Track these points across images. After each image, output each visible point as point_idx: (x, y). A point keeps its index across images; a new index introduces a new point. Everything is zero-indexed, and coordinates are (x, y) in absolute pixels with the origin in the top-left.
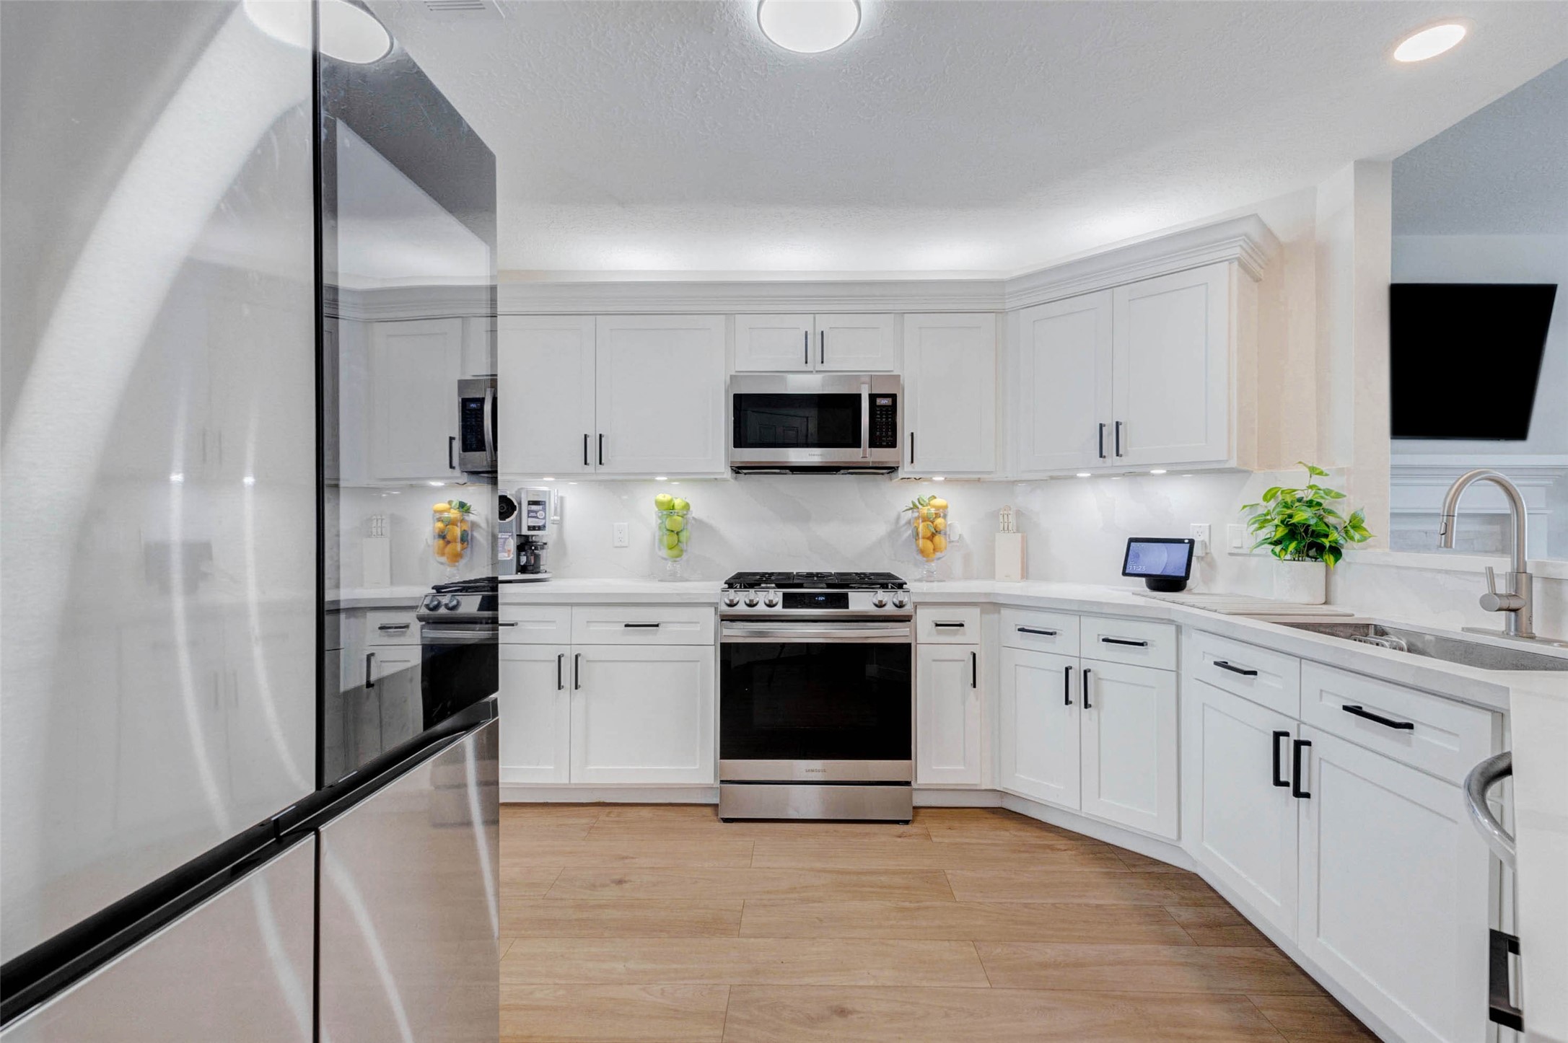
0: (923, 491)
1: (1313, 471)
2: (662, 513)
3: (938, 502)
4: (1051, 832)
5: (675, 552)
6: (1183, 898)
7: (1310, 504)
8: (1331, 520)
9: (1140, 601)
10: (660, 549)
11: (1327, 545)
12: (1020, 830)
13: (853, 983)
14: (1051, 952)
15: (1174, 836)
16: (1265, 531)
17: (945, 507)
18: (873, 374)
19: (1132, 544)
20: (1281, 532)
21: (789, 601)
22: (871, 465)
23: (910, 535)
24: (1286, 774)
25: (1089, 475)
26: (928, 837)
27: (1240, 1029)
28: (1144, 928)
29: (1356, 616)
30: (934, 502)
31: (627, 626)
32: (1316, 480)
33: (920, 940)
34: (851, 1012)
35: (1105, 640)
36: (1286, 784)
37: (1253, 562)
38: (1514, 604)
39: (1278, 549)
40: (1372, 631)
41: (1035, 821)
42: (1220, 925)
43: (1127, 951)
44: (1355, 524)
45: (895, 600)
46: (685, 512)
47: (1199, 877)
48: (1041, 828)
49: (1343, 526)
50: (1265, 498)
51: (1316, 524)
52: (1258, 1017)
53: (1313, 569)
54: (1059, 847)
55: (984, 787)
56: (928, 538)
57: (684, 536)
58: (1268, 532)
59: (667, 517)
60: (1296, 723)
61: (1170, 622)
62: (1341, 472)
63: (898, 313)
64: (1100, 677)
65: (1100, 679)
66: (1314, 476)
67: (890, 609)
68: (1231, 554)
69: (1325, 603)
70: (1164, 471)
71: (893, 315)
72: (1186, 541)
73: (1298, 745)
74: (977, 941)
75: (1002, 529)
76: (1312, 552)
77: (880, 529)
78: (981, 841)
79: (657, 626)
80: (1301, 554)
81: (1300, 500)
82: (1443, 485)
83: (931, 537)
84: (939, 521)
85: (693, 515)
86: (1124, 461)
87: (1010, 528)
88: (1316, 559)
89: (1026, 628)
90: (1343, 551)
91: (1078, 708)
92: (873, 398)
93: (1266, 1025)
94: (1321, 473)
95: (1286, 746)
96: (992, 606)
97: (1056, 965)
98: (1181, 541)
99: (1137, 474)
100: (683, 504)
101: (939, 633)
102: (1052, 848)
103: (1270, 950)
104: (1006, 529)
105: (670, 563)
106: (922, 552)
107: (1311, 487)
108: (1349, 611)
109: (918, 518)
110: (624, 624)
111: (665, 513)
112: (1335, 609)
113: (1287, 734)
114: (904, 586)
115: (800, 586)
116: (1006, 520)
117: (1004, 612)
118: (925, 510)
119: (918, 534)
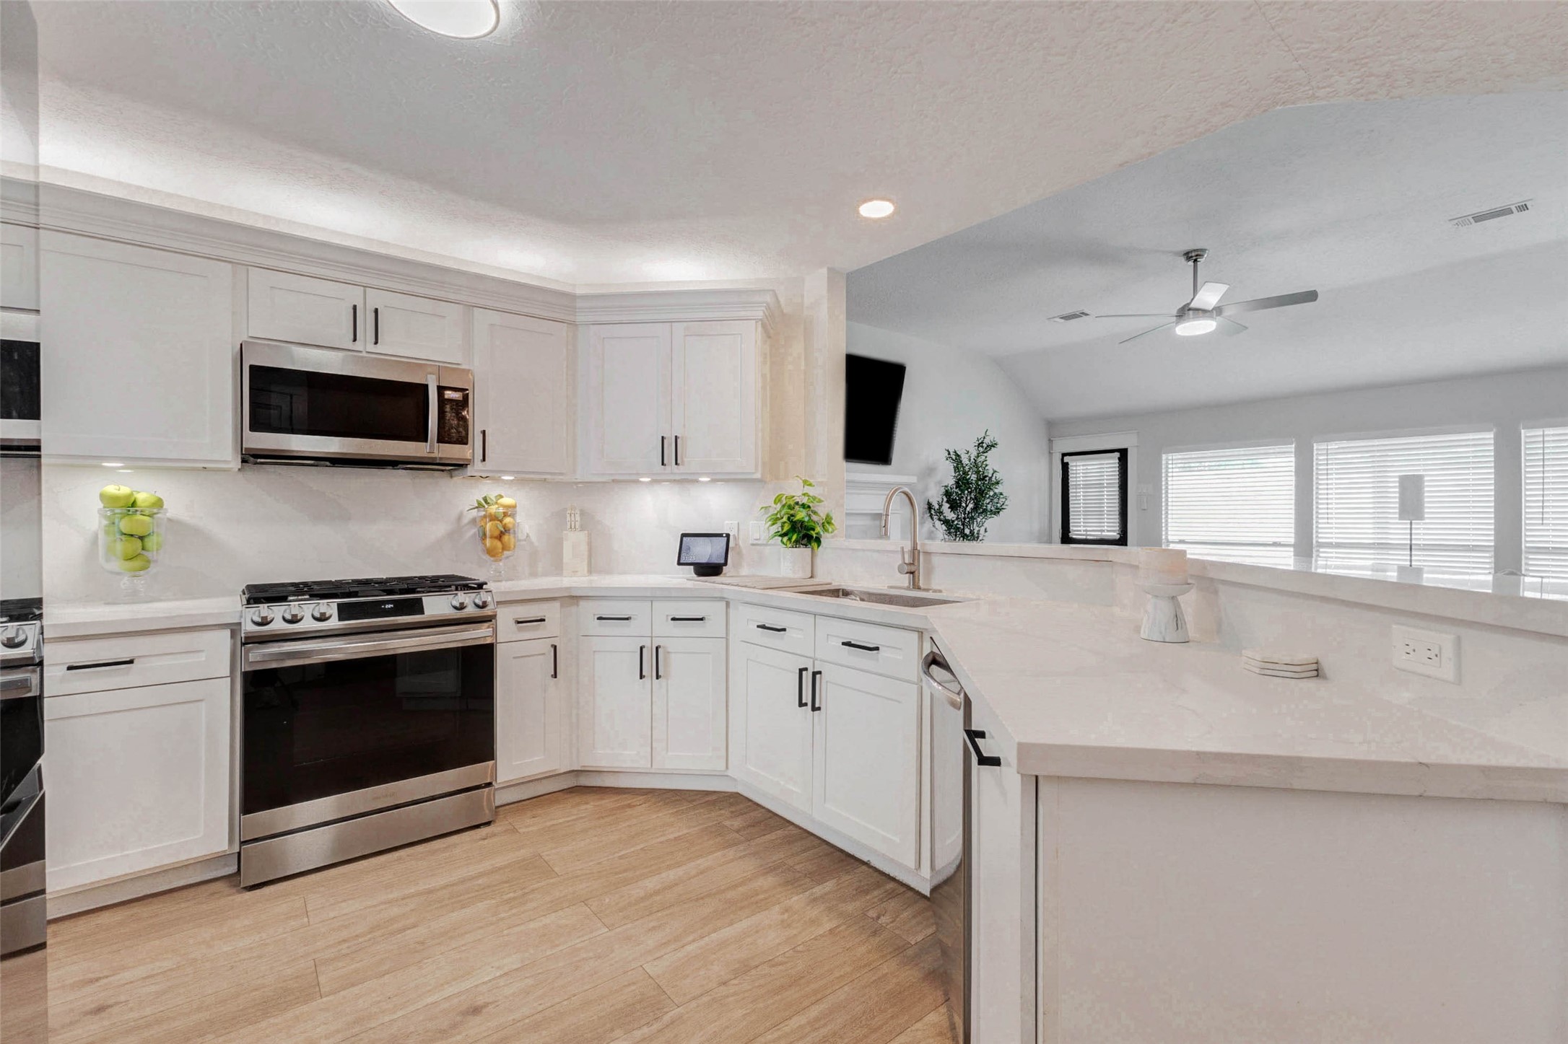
0: (490, 490)
1: (805, 482)
2: (113, 511)
3: (507, 501)
4: (625, 793)
5: (136, 563)
6: (732, 812)
7: (803, 506)
8: (815, 518)
9: (690, 584)
10: (107, 560)
11: (814, 536)
12: (602, 799)
13: (480, 982)
14: (651, 884)
15: (723, 768)
16: (775, 526)
17: (514, 507)
18: (441, 364)
19: (685, 539)
20: (787, 528)
21: (344, 612)
22: (438, 461)
23: (475, 534)
24: (807, 698)
25: (650, 479)
26: (515, 831)
27: (787, 883)
28: (711, 842)
29: (833, 584)
30: (502, 501)
31: (70, 668)
32: (807, 489)
33: (535, 919)
34: (486, 1005)
35: (673, 619)
36: (806, 704)
37: (767, 550)
38: (913, 568)
39: (785, 539)
40: (841, 593)
41: (608, 790)
42: (759, 822)
43: (703, 863)
44: (829, 520)
45: (477, 601)
46: (155, 511)
47: (739, 794)
48: (617, 793)
49: (821, 522)
50: (775, 503)
51: (808, 522)
52: (793, 872)
53: (804, 552)
54: (635, 804)
55: (562, 771)
56: (496, 538)
57: (151, 542)
58: (777, 527)
59: (121, 518)
60: (812, 660)
61: (722, 599)
62: (821, 484)
63: (465, 305)
64: (670, 650)
65: (669, 652)
66: (806, 487)
67: (470, 611)
68: (753, 545)
69: (812, 577)
70: (709, 479)
71: (461, 306)
72: (724, 535)
73: (815, 674)
74: (587, 900)
75: (569, 527)
76: (805, 541)
77: (440, 529)
78: (569, 819)
79: (131, 662)
80: (797, 543)
81: (797, 503)
82: (883, 495)
83: (500, 537)
84: (508, 520)
85: (169, 515)
86: (681, 469)
87: (577, 527)
88: (806, 545)
89: (604, 616)
90: (821, 539)
91: (650, 681)
92: (441, 389)
93: (798, 875)
94: (810, 485)
95: (807, 677)
96: (572, 599)
97: (657, 893)
98: (720, 535)
99: (688, 481)
100: (153, 500)
101: (520, 630)
102: (630, 806)
103: (791, 827)
104: (573, 527)
105: (126, 578)
106: (491, 552)
107: (804, 494)
108: (829, 581)
109: (485, 516)
110: (67, 666)
111: (118, 511)
112: (817, 580)
113: (806, 669)
114: (484, 587)
115: (355, 594)
116: (573, 519)
117: (582, 603)
118: (493, 509)
119: (485, 534)
